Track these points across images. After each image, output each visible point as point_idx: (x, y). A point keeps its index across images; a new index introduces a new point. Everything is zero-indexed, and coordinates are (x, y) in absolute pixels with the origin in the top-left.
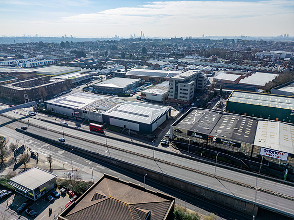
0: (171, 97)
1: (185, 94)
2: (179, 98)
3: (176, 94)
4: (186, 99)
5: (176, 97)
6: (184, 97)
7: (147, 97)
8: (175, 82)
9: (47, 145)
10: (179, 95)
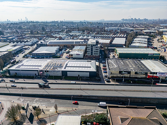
0: (89, 55)
1: (97, 52)
2: (93, 55)
3: (92, 53)
4: (98, 55)
5: (92, 54)
6: (96, 54)
7: (73, 56)
8: (90, 46)
9: (37, 99)
10: (93, 53)
